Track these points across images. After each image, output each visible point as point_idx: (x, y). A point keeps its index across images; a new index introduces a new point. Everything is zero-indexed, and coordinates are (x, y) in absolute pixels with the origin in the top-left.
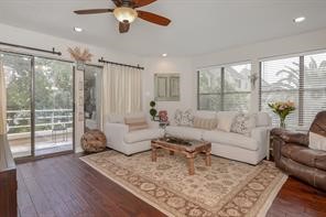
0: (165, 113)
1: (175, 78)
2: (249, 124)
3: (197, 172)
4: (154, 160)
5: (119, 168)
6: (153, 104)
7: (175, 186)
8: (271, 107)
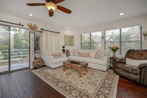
0: (68, 51)
1: (72, 37)
2: (102, 55)
3: (83, 76)
4: (64, 71)
5: (49, 75)
6: (64, 47)
7: (74, 83)
8: (110, 48)
